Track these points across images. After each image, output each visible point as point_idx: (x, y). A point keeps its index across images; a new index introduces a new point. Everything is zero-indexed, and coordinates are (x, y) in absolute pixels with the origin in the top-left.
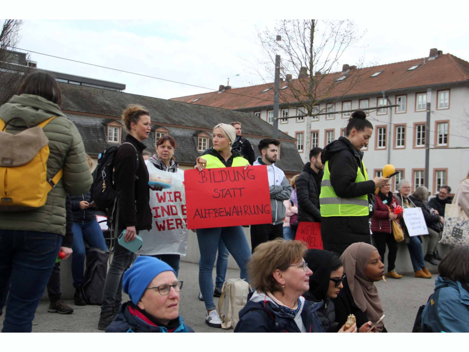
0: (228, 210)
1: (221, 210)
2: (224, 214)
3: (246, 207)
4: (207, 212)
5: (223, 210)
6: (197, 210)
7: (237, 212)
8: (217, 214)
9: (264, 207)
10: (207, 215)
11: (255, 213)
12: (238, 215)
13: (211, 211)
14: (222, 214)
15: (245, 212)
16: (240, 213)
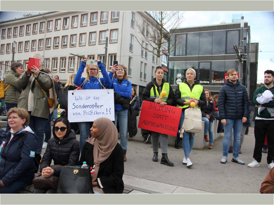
0: (158, 125)
1: (154, 124)
2: (156, 126)
3: (166, 125)
4: (148, 122)
5: (156, 124)
6: (144, 120)
7: (162, 127)
8: (152, 125)
9: (175, 128)
10: (148, 124)
11: (170, 129)
12: (162, 128)
13: (150, 123)
14: (154, 125)
15: (165, 127)
16: (163, 127)
